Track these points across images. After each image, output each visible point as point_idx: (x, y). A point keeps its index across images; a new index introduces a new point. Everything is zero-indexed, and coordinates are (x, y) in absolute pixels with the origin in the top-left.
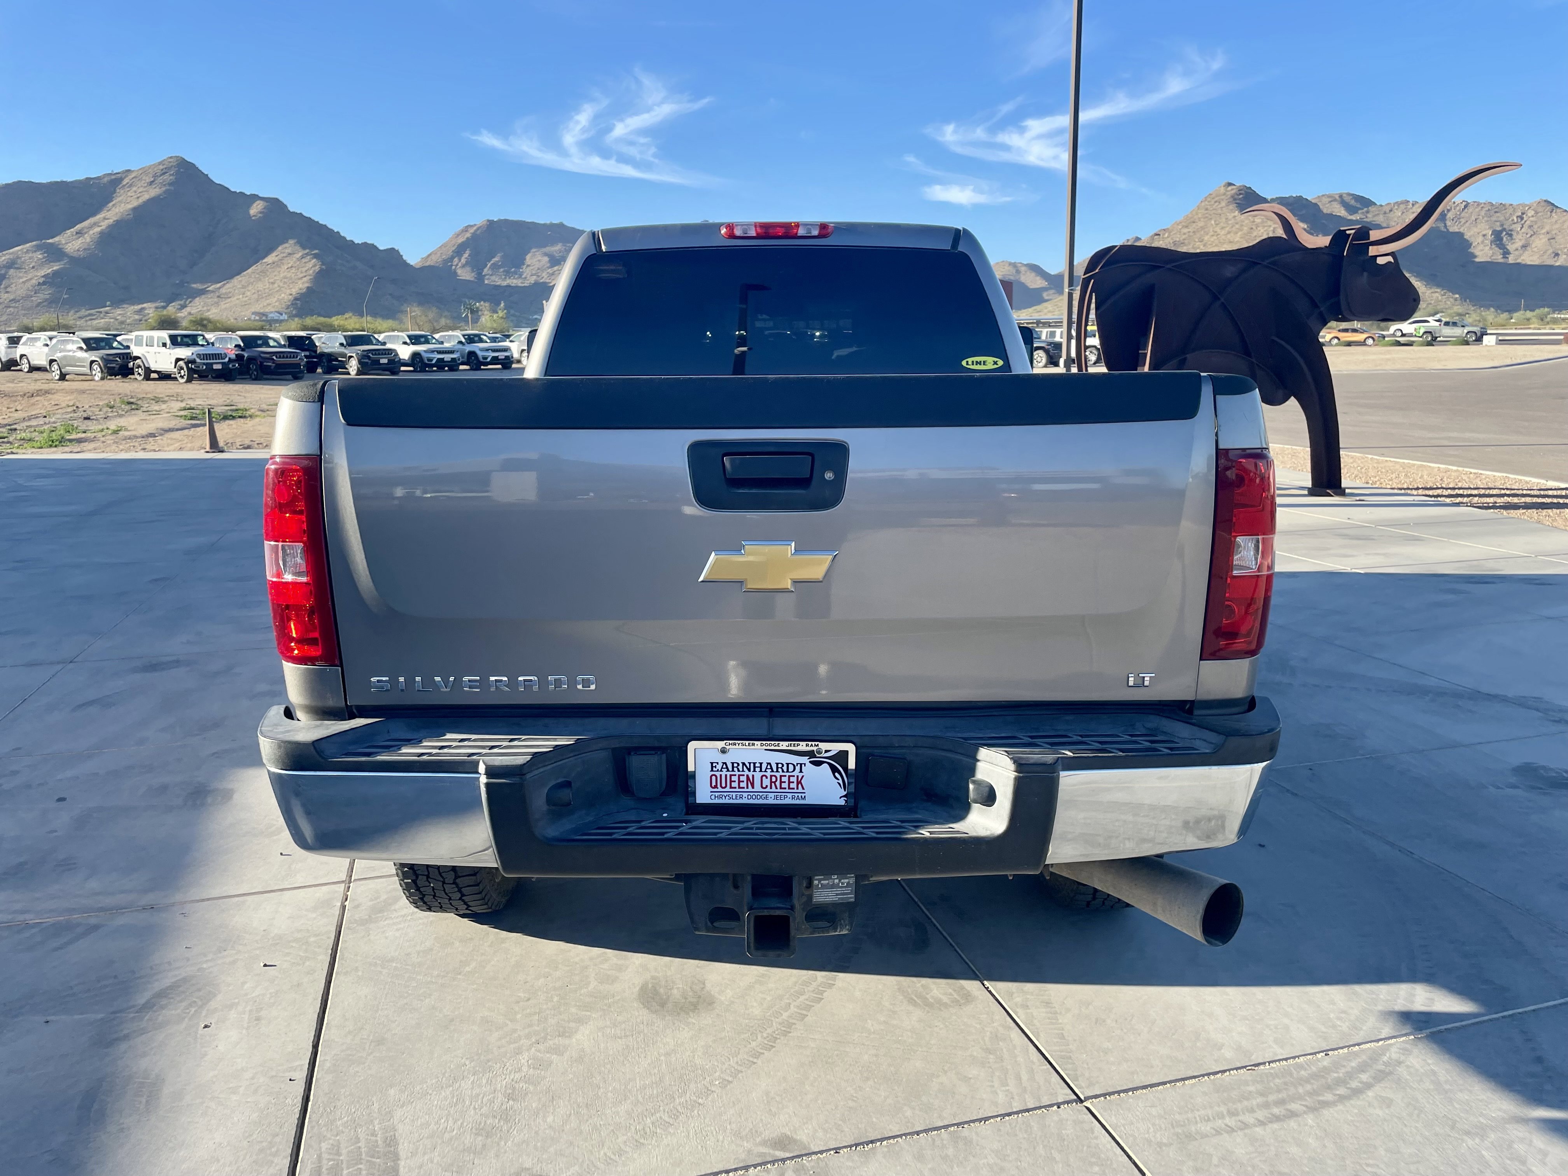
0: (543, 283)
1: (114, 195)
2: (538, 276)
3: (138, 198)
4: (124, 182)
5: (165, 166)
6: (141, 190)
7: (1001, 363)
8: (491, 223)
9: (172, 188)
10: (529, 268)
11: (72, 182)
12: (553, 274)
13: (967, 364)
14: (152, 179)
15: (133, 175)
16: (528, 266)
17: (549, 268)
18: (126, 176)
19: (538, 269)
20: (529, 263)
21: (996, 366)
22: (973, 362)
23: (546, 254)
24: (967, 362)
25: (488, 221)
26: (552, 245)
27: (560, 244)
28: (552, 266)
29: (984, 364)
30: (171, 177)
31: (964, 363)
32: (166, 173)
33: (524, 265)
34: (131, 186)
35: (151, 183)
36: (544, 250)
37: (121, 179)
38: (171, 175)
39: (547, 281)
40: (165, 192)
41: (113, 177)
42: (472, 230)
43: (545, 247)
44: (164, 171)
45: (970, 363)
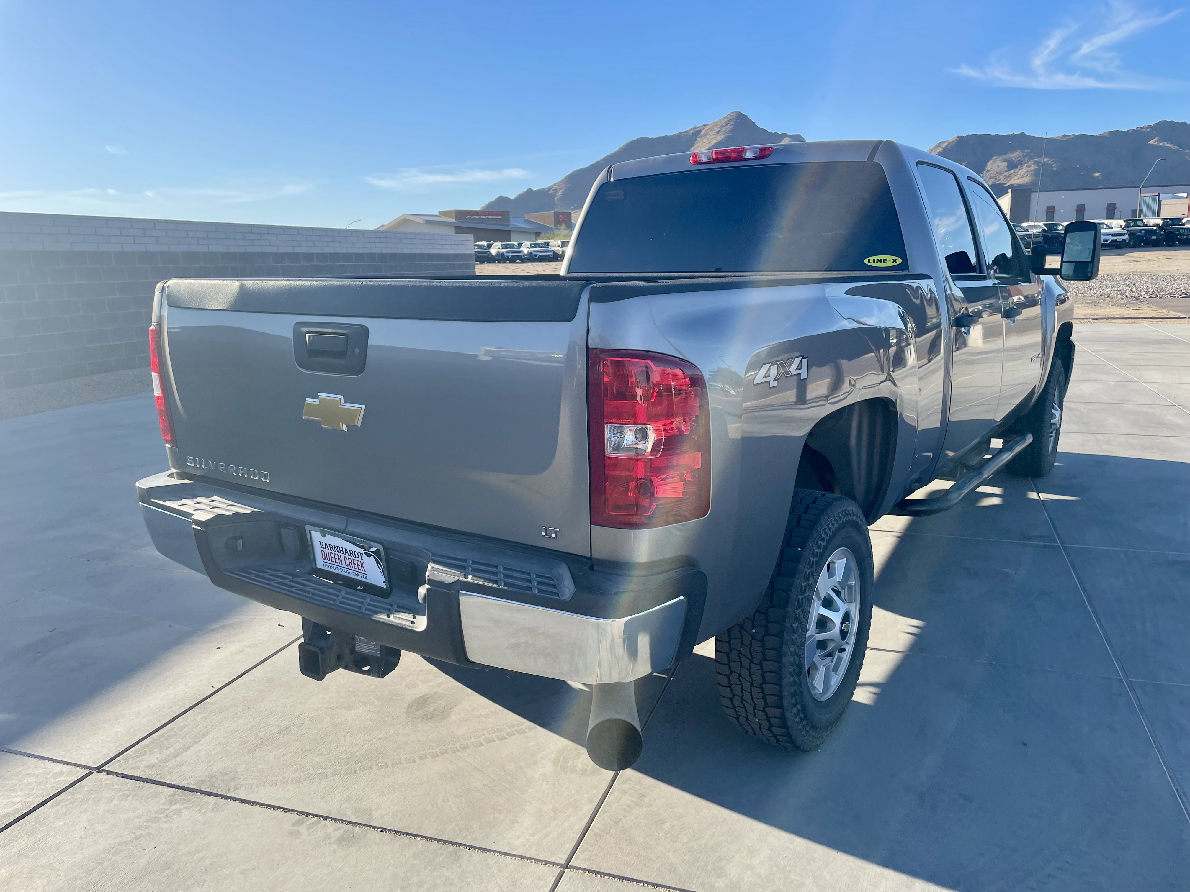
0: (1000, 184)
1: (695, 142)
2: (996, 179)
3: (709, 143)
4: (702, 133)
5: (728, 119)
6: (712, 137)
7: (899, 261)
8: (960, 138)
9: (731, 134)
10: (988, 173)
11: (671, 136)
12: (1009, 176)
13: (869, 262)
14: (719, 129)
15: (708, 128)
16: (988, 171)
17: (1006, 172)
18: (704, 128)
19: (997, 173)
20: (989, 169)
21: (895, 264)
22: (874, 260)
23: (1005, 160)
24: (869, 260)
25: (959, 137)
26: (1012, 152)
27: (1019, 151)
28: (1009, 170)
29: (884, 262)
30: (732, 127)
31: (866, 261)
32: (729, 123)
33: (985, 170)
34: (706, 135)
35: (718, 132)
36: (1004, 157)
37: (701, 131)
38: (731, 125)
39: (1003, 182)
40: (726, 137)
41: (696, 130)
42: (943, 146)
43: (1005, 154)
44: (728, 122)
45: (872, 261)
